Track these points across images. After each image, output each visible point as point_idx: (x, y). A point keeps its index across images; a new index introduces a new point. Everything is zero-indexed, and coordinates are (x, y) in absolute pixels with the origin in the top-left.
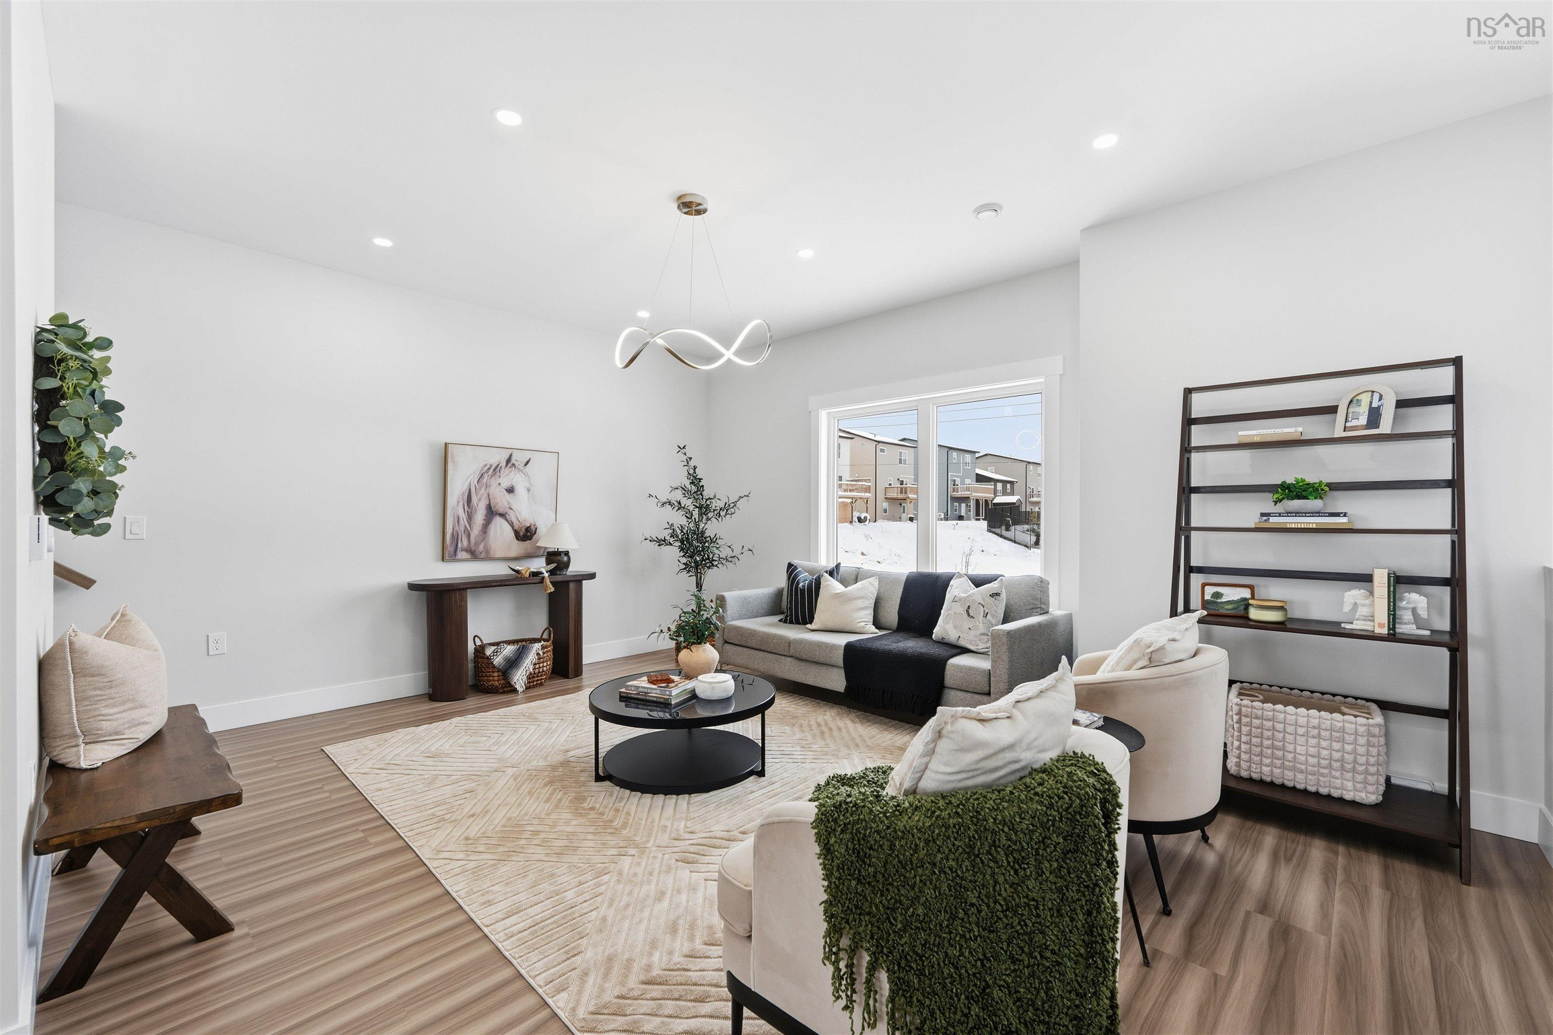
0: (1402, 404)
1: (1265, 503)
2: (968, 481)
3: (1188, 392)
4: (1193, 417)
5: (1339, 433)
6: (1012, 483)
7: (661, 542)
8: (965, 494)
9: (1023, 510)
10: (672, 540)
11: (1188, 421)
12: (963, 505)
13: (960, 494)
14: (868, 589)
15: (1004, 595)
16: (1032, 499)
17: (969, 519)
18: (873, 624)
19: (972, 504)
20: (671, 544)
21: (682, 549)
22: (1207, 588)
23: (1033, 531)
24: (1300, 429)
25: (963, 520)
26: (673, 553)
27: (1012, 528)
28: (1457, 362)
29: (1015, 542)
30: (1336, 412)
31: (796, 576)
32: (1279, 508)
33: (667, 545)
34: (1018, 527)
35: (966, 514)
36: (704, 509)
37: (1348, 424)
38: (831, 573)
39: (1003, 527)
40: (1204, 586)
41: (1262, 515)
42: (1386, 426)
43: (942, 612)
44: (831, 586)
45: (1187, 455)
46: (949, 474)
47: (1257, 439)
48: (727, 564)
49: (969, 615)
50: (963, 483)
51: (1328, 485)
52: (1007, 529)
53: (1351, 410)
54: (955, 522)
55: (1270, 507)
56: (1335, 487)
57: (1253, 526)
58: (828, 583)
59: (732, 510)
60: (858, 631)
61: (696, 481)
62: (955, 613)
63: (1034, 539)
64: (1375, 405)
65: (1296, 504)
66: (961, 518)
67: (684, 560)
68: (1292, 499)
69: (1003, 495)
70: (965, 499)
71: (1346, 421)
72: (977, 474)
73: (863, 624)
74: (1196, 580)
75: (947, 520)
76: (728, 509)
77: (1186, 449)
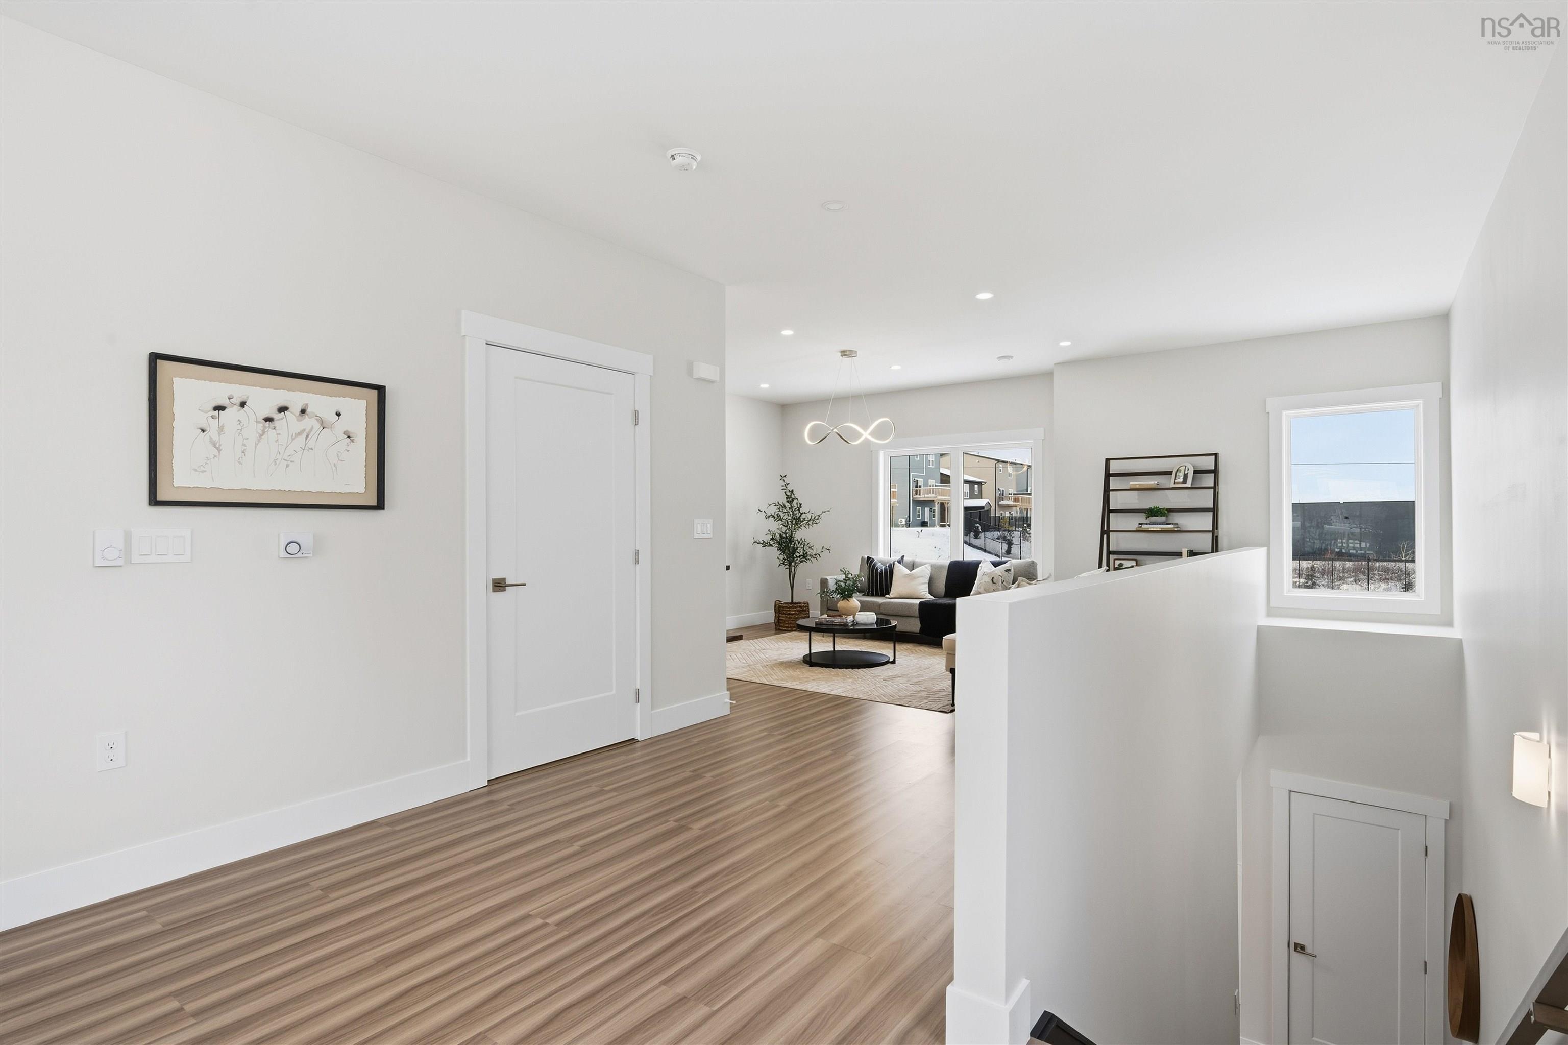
0: (1195, 472)
1: (1141, 518)
2: (932, 482)
3: (1108, 460)
4: (1111, 473)
5: (1172, 485)
6: (980, 484)
7: (765, 544)
8: (930, 497)
9: (993, 515)
10: (772, 542)
11: (1108, 475)
12: (927, 510)
13: (922, 497)
14: (924, 572)
15: (1012, 570)
16: (1002, 503)
17: (933, 526)
18: (929, 593)
19: (937, 508)
20: (772, 545)
21: (779, 549)
22: (1116, 561)
23: (1004, 538)
24: (1156, 483)
25: (927, 526)
26: (774, 553)
27: (982, 535)
28: (1216, 455)
29: (985, 551)
30: (1171, 474)
31: (875, 565)
32: (1148, 521)
33: (769, 546)
34: (988, 534)
35: (930, 519)
36: (797, 521)
37: (1176, 481)
38: (899, 562)
39: (972, 534)
40: (1115, 560)
41: (1139, 524)
42: (1189, 484)
43: (976, 582)
44: (900, 570)
45: (1107, 493)
46: (911, 474)
47: (1137, 487)
48: (813, 559)
49: (993, 582)
50: (926, 484)
51: (1167, 510)
52: (976, 537)
53: (1177, 474)
54: (920, 529)
55: (1143, 520)
56: (1170, 510)
57: (1135, 530)
58: (899, 568)
59: (817, 521)
60: (920, 597)
61: (790, 499)
62: (985, 582)
63: (1005, 547)
64: (1186, 473)
65: (1154, 519)
66: (924, 524)
67: (781, 557)
68: (1152, 516)
69: (971, 498)
70: (929, 503)
71: (1175, 479)
72: (942, 474)
73: (925, 593)
74: (1112, 557)
75: (909, 527)
76: (813, 521)
77: (1107, 490)
